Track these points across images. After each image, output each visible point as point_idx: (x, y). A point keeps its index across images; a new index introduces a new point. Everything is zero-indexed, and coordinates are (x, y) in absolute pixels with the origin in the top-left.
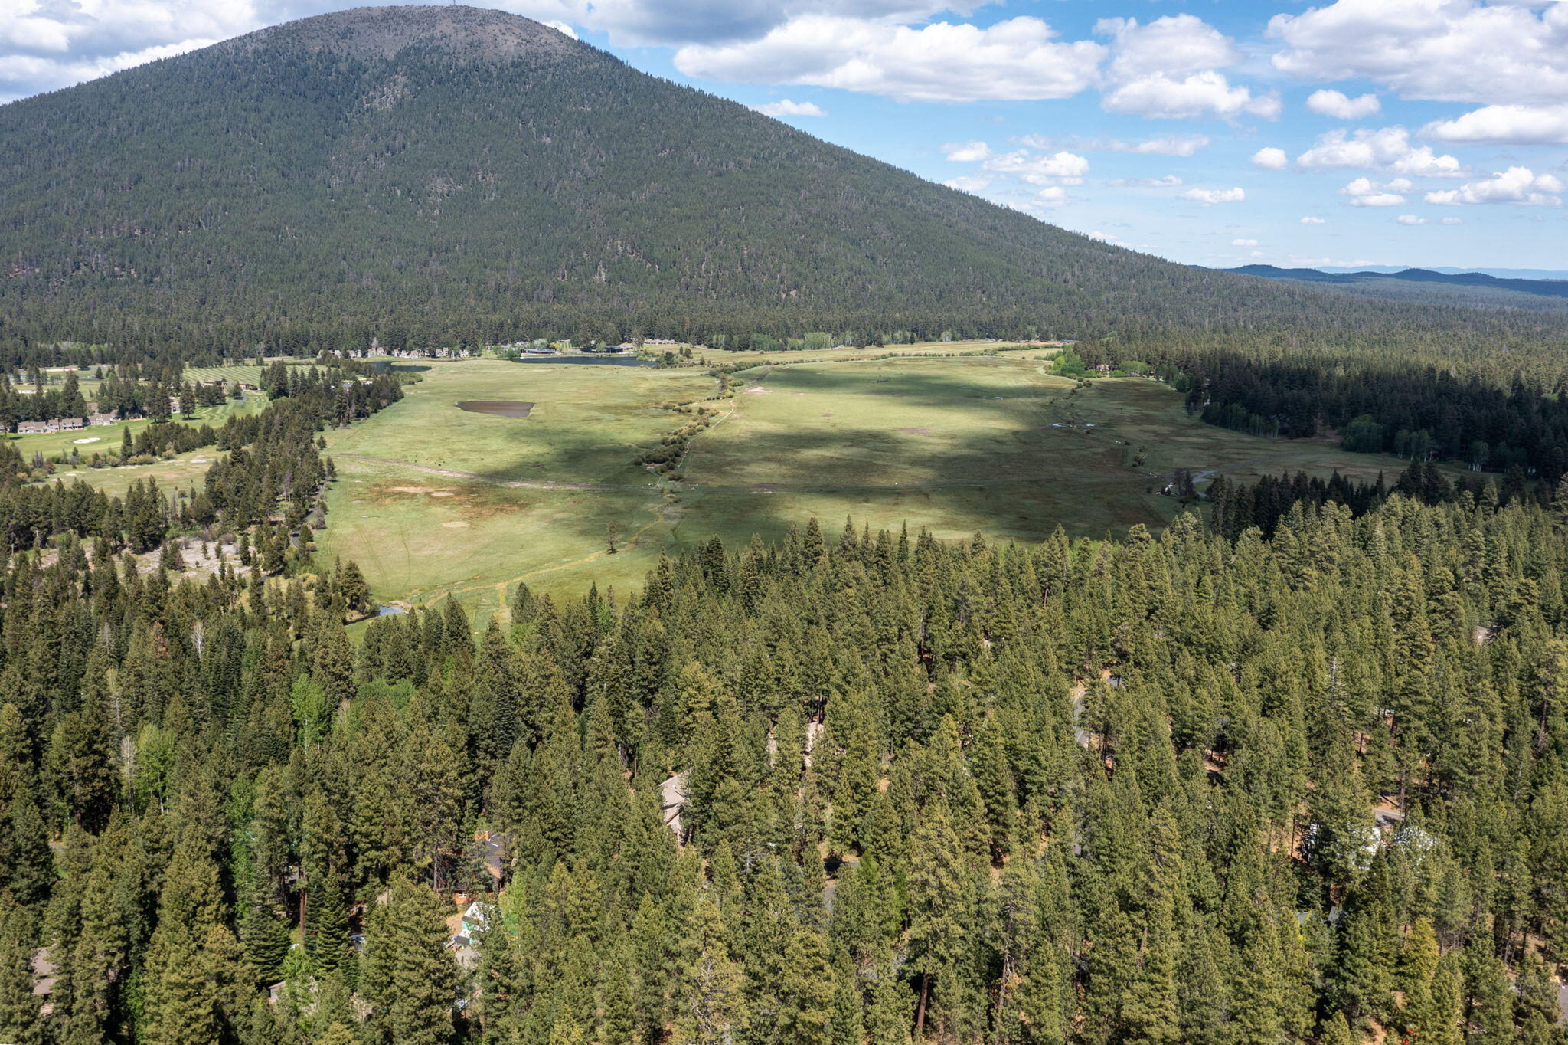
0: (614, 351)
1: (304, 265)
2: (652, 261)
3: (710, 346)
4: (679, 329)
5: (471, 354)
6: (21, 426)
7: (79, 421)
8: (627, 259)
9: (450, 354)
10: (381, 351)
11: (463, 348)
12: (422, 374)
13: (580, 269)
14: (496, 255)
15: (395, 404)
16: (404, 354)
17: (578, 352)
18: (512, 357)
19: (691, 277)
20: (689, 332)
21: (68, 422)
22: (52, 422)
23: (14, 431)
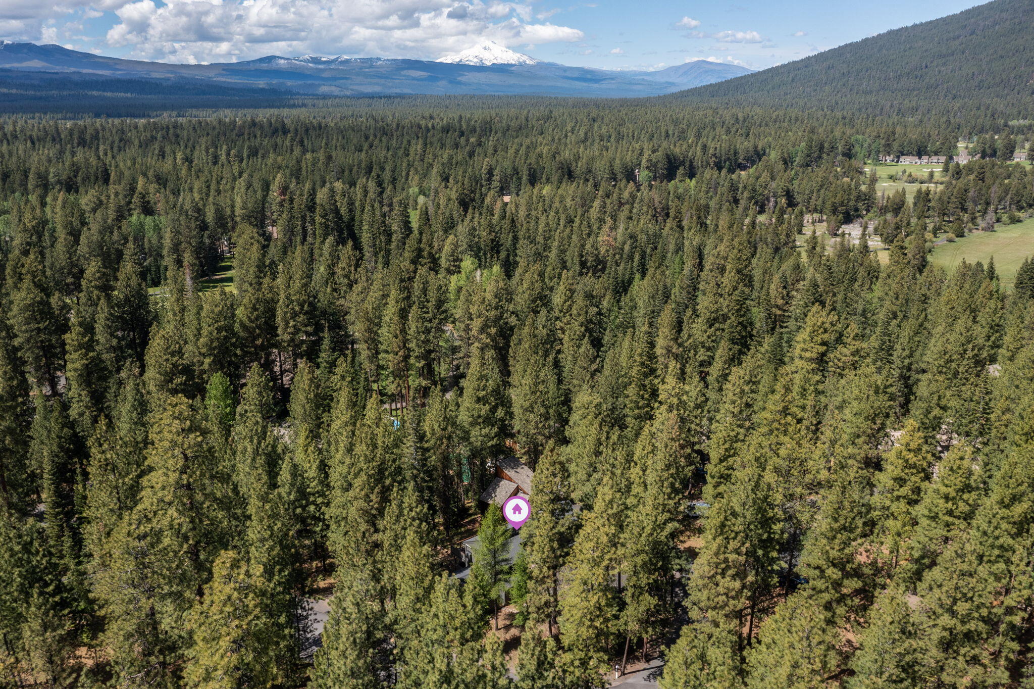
6: (903, 159)
7: (942, 159)
21: (934, 159)
22: (925, 159)
23: (897, 162)
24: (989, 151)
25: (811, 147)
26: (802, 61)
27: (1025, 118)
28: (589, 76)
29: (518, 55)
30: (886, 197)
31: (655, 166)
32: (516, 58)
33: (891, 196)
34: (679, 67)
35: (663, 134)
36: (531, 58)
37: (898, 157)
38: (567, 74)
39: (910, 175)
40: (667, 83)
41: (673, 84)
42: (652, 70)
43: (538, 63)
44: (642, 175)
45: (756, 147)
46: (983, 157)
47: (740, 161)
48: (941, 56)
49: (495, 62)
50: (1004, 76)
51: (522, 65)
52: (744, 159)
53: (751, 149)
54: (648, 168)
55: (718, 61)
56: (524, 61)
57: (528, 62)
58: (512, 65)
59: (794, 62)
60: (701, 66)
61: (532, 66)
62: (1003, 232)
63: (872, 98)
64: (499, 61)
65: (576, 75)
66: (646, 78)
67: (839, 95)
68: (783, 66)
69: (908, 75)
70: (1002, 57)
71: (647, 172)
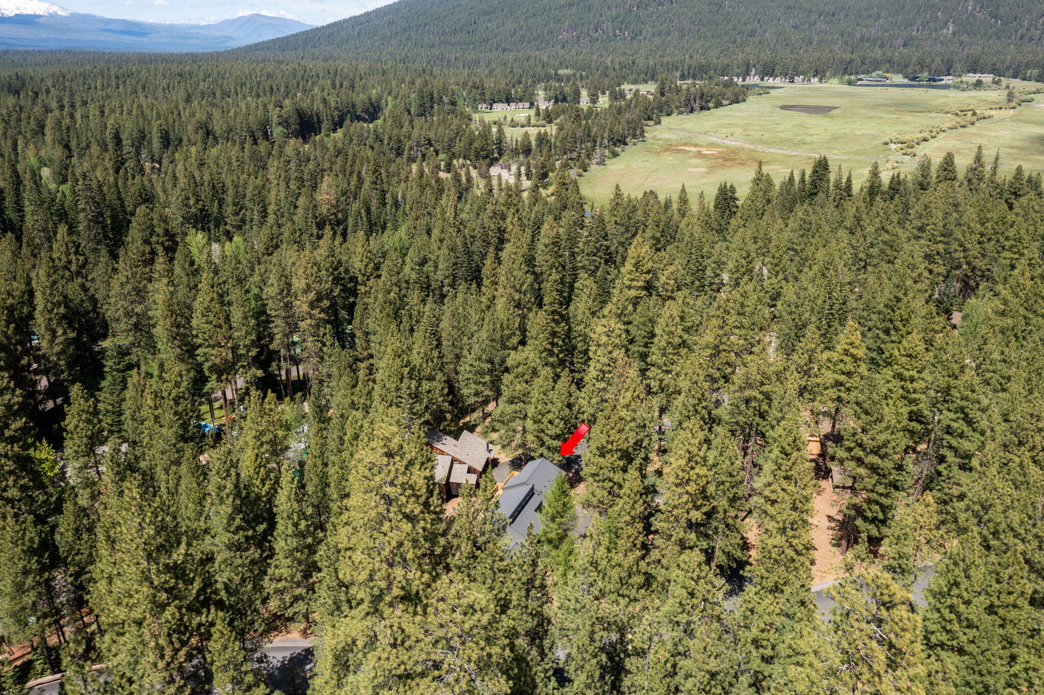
0: (934, 80)
1: (730, 26)
2: (996, 17)
3: (1024, 79)
4: (998, 66)
5: (820, 81)
6: (495, 106)
7: (527, 105)
8: (974, 16)
9: (803, 80)
10: (757, 77)
11: (815, 76)
12: (771, 91)
13: (932, 25)
14: (870, 16)
15: (735, 105)
16: (771, 79)
17: (906, 81)
18: (850, 83)
19: (1028, 30)
20: (1008, 68)
21: (521, 105)
22: (513, 104)
23: (491, 109)
24: (560, 97)
25: (423, 97)
26: (362, 16)
27: (567, 68)
28: (136, 30)
29: (47, 5)
30: (514, 139)
31: (286, 122)
32: (44, 9)
33: (519, 139)
34: (234, 21)
35: (267, 88)
36: (64, 9)
37: (491, 105)
38: (108, 25)
39: (512, 120)
40: (224, 36)
41: (230, 38)
42: (203, 23)
43: (72, 14)
44: (277, 131)
45: (370, 99)
46: (556, 102)
47: (358, 113)
48: (486, 13)
49: (18, 12)
50: (539, 32)
51: (53, 16)
52: (363, 111)
53: (367, 101)
54: (280, 124)
55: (272, 15)
56: (55, 13)
57: (60, 13)
58: (39, 16)
59: (355, 17)
60: (255, 19)
61: (66, 17)
62: (612, 164)
63: (436, 51)
64: (25, 12)
65: (121, 28)
66: (200, 31)
67: (406, 49)
68: (345, 21)
69: (461, 30)
70: (534, 15)
71: (281, 128)
